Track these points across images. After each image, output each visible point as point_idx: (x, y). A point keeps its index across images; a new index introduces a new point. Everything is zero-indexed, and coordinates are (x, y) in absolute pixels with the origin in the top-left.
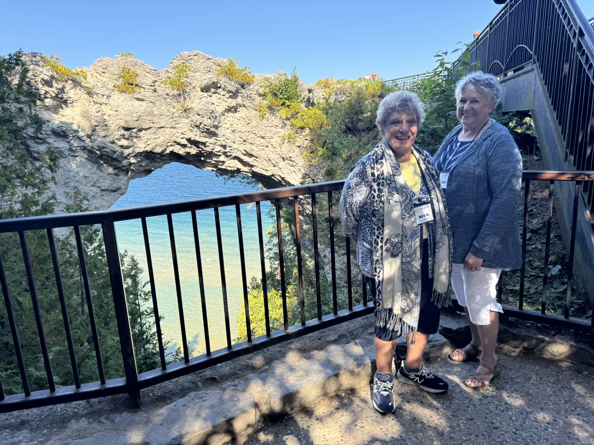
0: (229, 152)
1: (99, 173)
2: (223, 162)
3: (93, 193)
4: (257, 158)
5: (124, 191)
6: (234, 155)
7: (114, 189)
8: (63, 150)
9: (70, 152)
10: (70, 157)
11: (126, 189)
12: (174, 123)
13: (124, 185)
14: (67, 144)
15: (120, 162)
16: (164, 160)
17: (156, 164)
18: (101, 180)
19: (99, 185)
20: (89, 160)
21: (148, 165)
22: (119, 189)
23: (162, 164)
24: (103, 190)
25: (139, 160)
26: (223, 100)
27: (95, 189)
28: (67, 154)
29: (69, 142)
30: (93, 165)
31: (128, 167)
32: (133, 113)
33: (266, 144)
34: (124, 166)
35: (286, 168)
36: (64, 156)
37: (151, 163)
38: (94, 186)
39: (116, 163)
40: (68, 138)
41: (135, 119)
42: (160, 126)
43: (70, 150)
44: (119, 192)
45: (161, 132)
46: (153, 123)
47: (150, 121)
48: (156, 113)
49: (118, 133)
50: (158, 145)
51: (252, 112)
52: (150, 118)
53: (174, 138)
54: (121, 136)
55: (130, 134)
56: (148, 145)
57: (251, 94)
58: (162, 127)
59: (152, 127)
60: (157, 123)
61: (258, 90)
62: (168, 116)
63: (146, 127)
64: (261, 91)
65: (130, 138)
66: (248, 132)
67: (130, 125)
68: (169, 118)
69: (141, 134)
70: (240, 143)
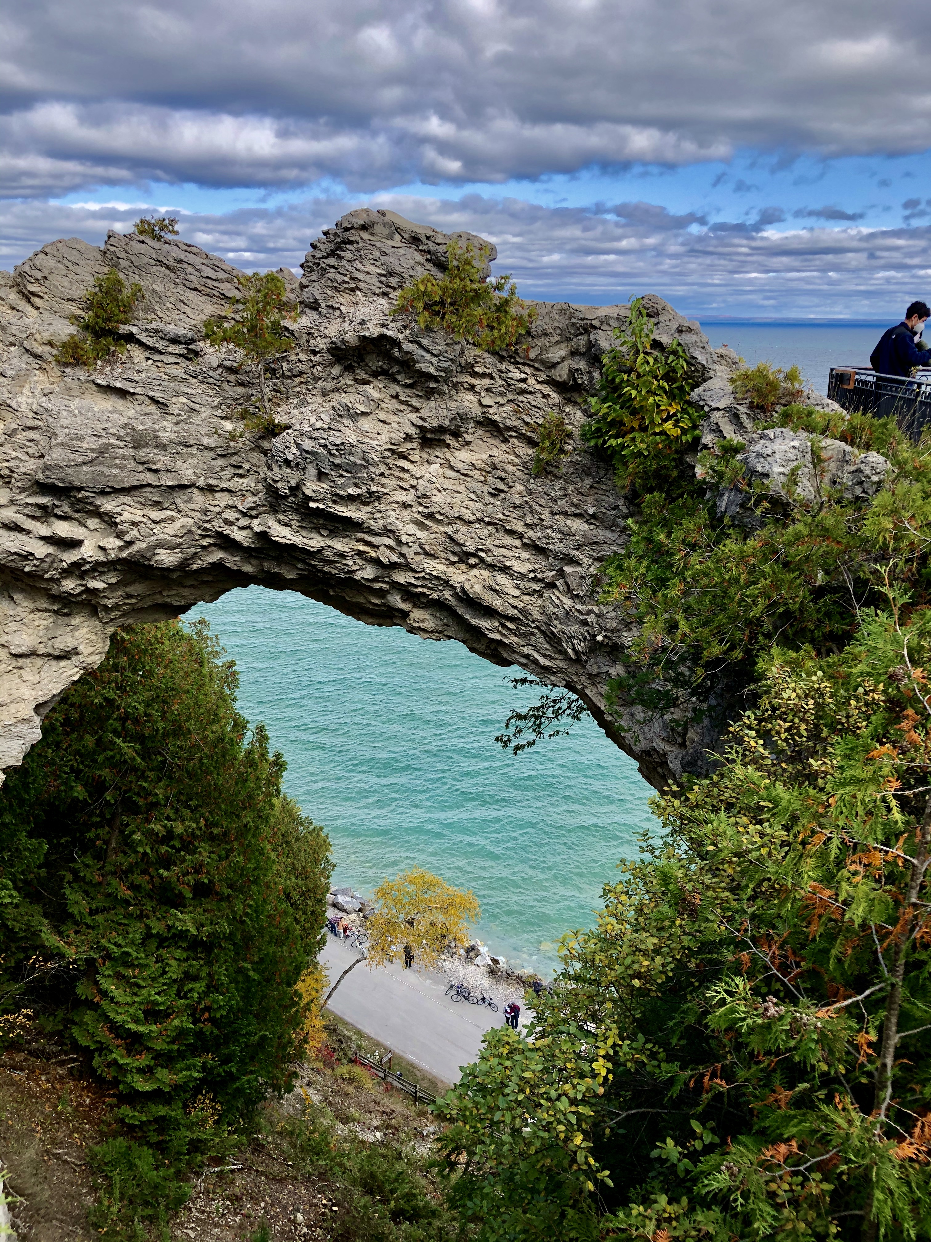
0: (414, 585)
1: (4, 605)
2: (403, 612)
4: (510, 618)
7: (58, 653)
15: (53, 582)
21: (156, 594)
24: (17, 655)
25: (113, 580)
26: (406, 405)
31: (85, 598)
32: (82, 439)
33: (550, 576)
34: (73, 595)
37: (161, 589)
41: (83, 459)
42: (175, 483)
45: (178, 501)
46: (156, 471)
47: (142, 463)
48: (166, 436)
49: (30, 500)
50: (161, 545)
51: (519, 451)
52: (141, 453)
53: (218, 526)
54: (43, 507)
55: (72, 505)
56: (130, 543)
57: (524, 380)
58: (183, 487)
59: (149, 485)
60: (168, 471)
61: (554, 365)
62: (208, 448)
63: (126, 485)
64: (561, 373)
65: (77, 515)
66: (489, 524)
67: (63, 480)
68: (211, 454)
69: (108, 505)
70: (455, 559)
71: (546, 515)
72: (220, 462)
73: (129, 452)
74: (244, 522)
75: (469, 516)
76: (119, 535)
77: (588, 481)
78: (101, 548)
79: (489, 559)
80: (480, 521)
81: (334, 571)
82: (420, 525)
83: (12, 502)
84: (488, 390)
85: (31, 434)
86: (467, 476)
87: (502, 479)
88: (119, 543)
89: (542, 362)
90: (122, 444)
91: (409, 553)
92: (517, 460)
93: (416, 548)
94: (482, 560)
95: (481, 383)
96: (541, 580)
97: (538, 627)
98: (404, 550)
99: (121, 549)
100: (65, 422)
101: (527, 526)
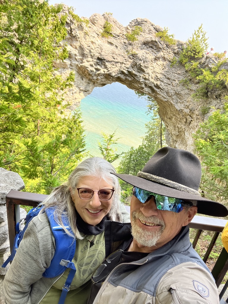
0: (148, 83)
1: (81, 80)
2: (143, 88)
3: (76, 91)
4: (162, 89)
5: (90, 92)
6: (150, 85)
7: (86, 90)
8: (67, 64)
9: (70, 66)
10: (69, 69)
11: (91, 91)
12: (125, 61)
13: (91, 89)
14: (70, 61)
15: (93, 77)
16: (113, 80)
17: (109, 81)
18: (81, 85)
19: (80, 87)
20: (78, 72)
21: (105, 81)
22: (88, 91)
23: (111, 82)
24: (80, 90)
25: (102, 78)
26: (154, 53)
27: (77, 89)
28: (68, 67)
29: (71, 61)
30: (79, 75)
31: (95, 80)
32: (106, 51)
33: (170, 83)
34: (94, 79)
35: (176, 99)
36: (67, 67)
37: (106, 80)
38: (77, 87)
39: (90, 77)
40: (71, 58)
41: (106, 55)
42: (117, 61)
43: (71, 65)
44: (88, 92)
45: (117, 64)
46: (114, 59)
47: (113, 57)
48: (117, 53)
49: (96, 61)
50: (113, 72)
51: (167, 63)
52: (114, 55)
53: (122, 70)
54: (97, 63)
55: (102, 63)
56: (109, 71)
57: (170, 51)
58: (118, 62)
59: (113, 61)
60: (116, 59)
61: (175, 50)
62: (123, 56)
63: (110, 60)
64: (176, 51)
65: (101, 65)
66: (162, 74)
67: (103, 58)
68: (123, 57)
69: (107, 64)
70: (156, 79)
71: (171, 73)
72: (124, 58)
73: (111, 55)
74: (127, 69)
75: (159, 72)
76: (107, 69)
77: (179, 68)
78: (104, 71)
79: (161, 80)
80: (160, 73)
81: (138, 79)
82: (152, 73)
83: (93, 61)
84: (165, 52)
85: (98, 49)
86: (159, 66)
87: (165, 67)
88: (107, 71)
89: (173, 49)
90: (111, 53)
91: (150, 77)
92: (167, 64)
93: (151, 77)
94: (160, 80)
95: (164, 51)
96: (168, 84)
97: (166, 91)
98: (149, 77)
99: (107, 72)
100: (104, 48)
101: (168, 75)
